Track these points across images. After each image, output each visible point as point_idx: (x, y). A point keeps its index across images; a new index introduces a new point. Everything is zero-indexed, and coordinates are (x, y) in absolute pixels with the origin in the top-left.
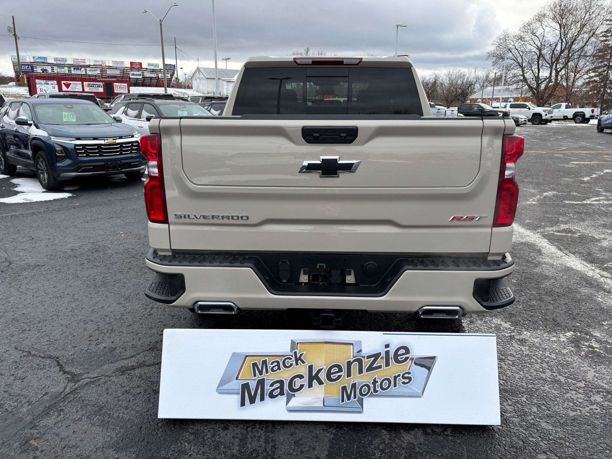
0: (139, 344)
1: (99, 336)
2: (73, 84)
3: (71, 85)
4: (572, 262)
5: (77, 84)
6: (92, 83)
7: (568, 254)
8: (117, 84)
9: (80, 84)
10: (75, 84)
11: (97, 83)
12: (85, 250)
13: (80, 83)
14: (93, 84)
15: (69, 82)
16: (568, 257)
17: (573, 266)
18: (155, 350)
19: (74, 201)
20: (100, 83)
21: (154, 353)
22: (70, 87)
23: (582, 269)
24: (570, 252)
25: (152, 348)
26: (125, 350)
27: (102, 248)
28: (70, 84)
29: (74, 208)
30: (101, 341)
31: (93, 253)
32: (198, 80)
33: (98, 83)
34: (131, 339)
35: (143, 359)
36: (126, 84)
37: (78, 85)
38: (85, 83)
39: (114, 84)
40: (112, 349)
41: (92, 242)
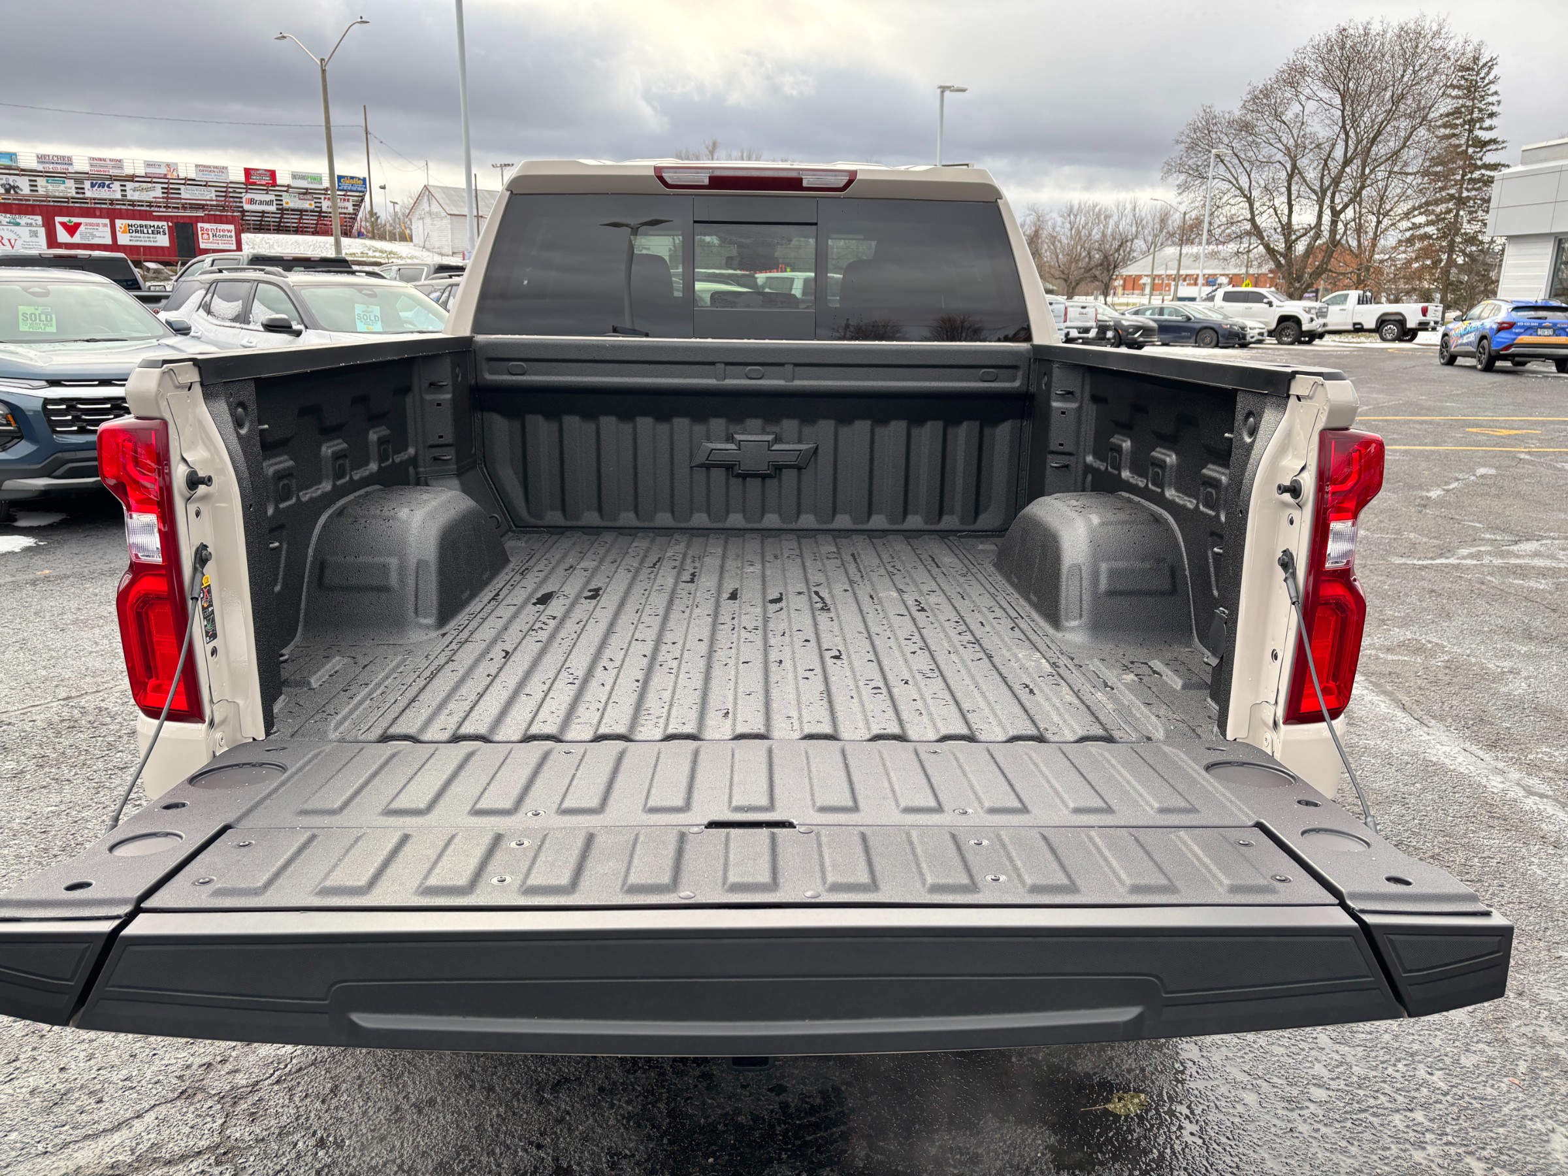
0: (149, 1075)
1: (21, 1046)
2: (86, 224)
3: (82, 228)
4: (1439, 746)
5: (98, 225)
6: (139, 222)
7: (1426, 722)
8: (206, 226)
9: (105, 225)
10: (91, 224)
11: (152, 223)
12: (39, 723)
13: (107, 221)
14: (141, 226)
15: (75, 220)
16: (1426, 729)
17: (1446, 761)
18: (199, 1096)
19: (38, 560)
20: (160, 224)
21: (192, 1109)
22: (77, 234)
23: (1471, 768)
24: (1429, 712)
25: (190, 1091)
26: (100, 1101)
27: (91, 718)
28: (78, 225)
29: (34, 583)
30: (25, 1068)
31: (58, 734)
32: (428, 220)
33: (156, 223)
34: (126, 1057)
35: (152, 1136)
36: (231, 227)
37: (101, 228)
38: (119, 223)
39: (200, 225)
40: (56, 1097)
41: (64, 695)
